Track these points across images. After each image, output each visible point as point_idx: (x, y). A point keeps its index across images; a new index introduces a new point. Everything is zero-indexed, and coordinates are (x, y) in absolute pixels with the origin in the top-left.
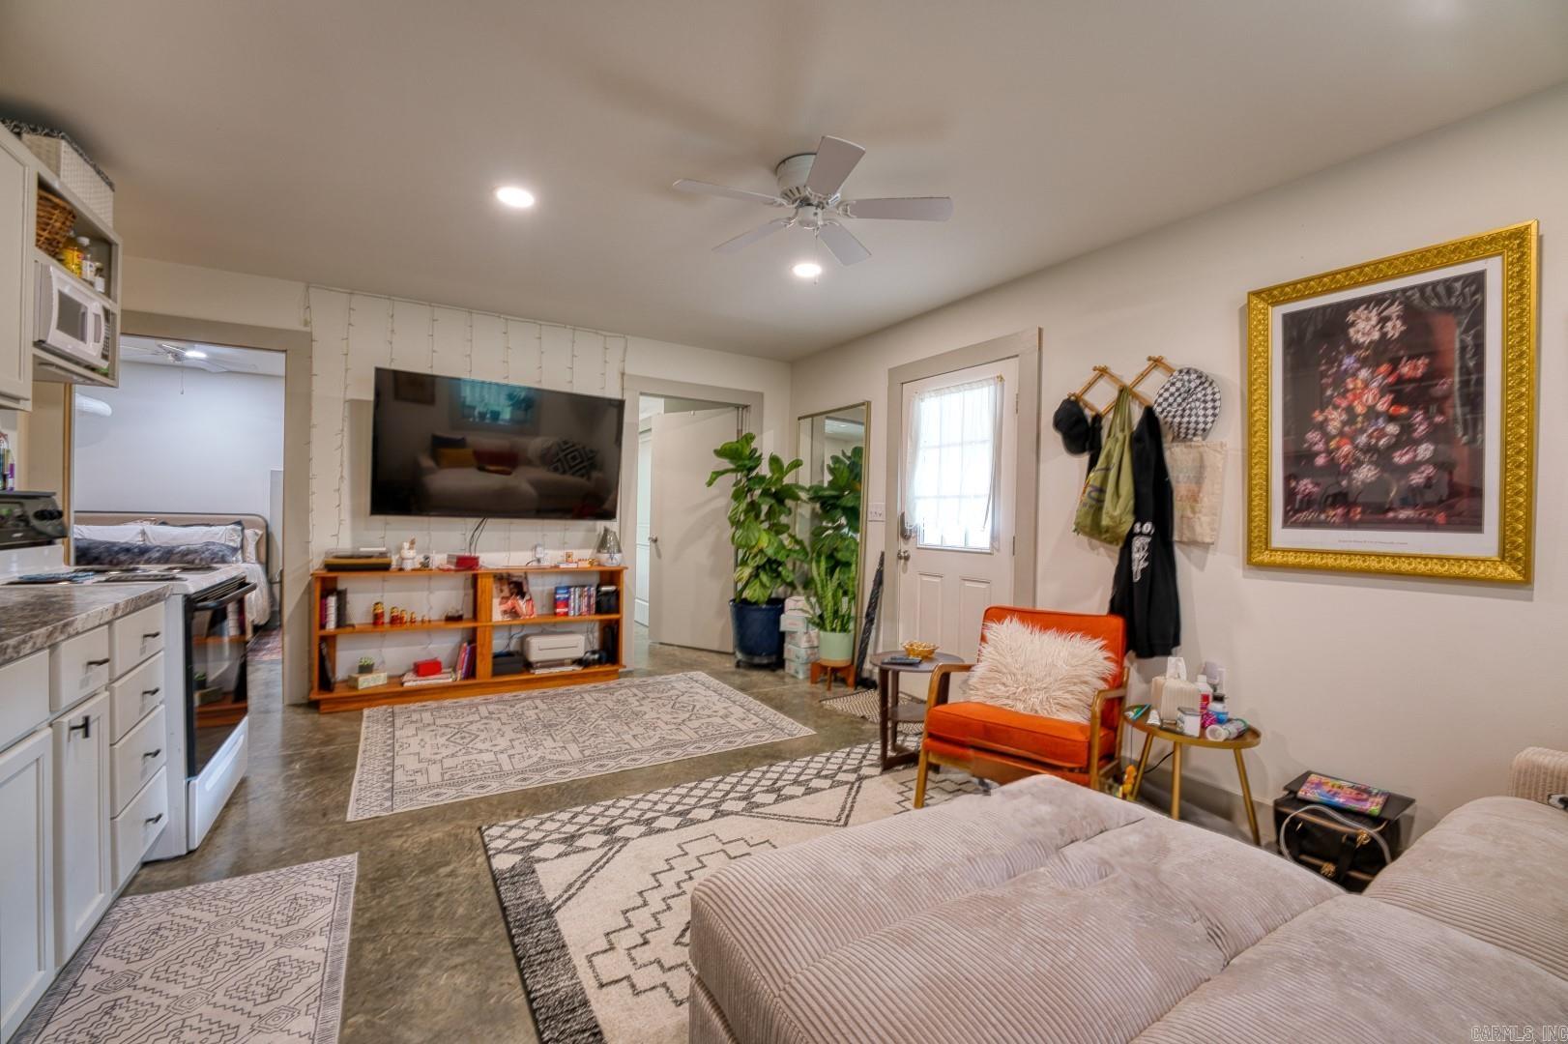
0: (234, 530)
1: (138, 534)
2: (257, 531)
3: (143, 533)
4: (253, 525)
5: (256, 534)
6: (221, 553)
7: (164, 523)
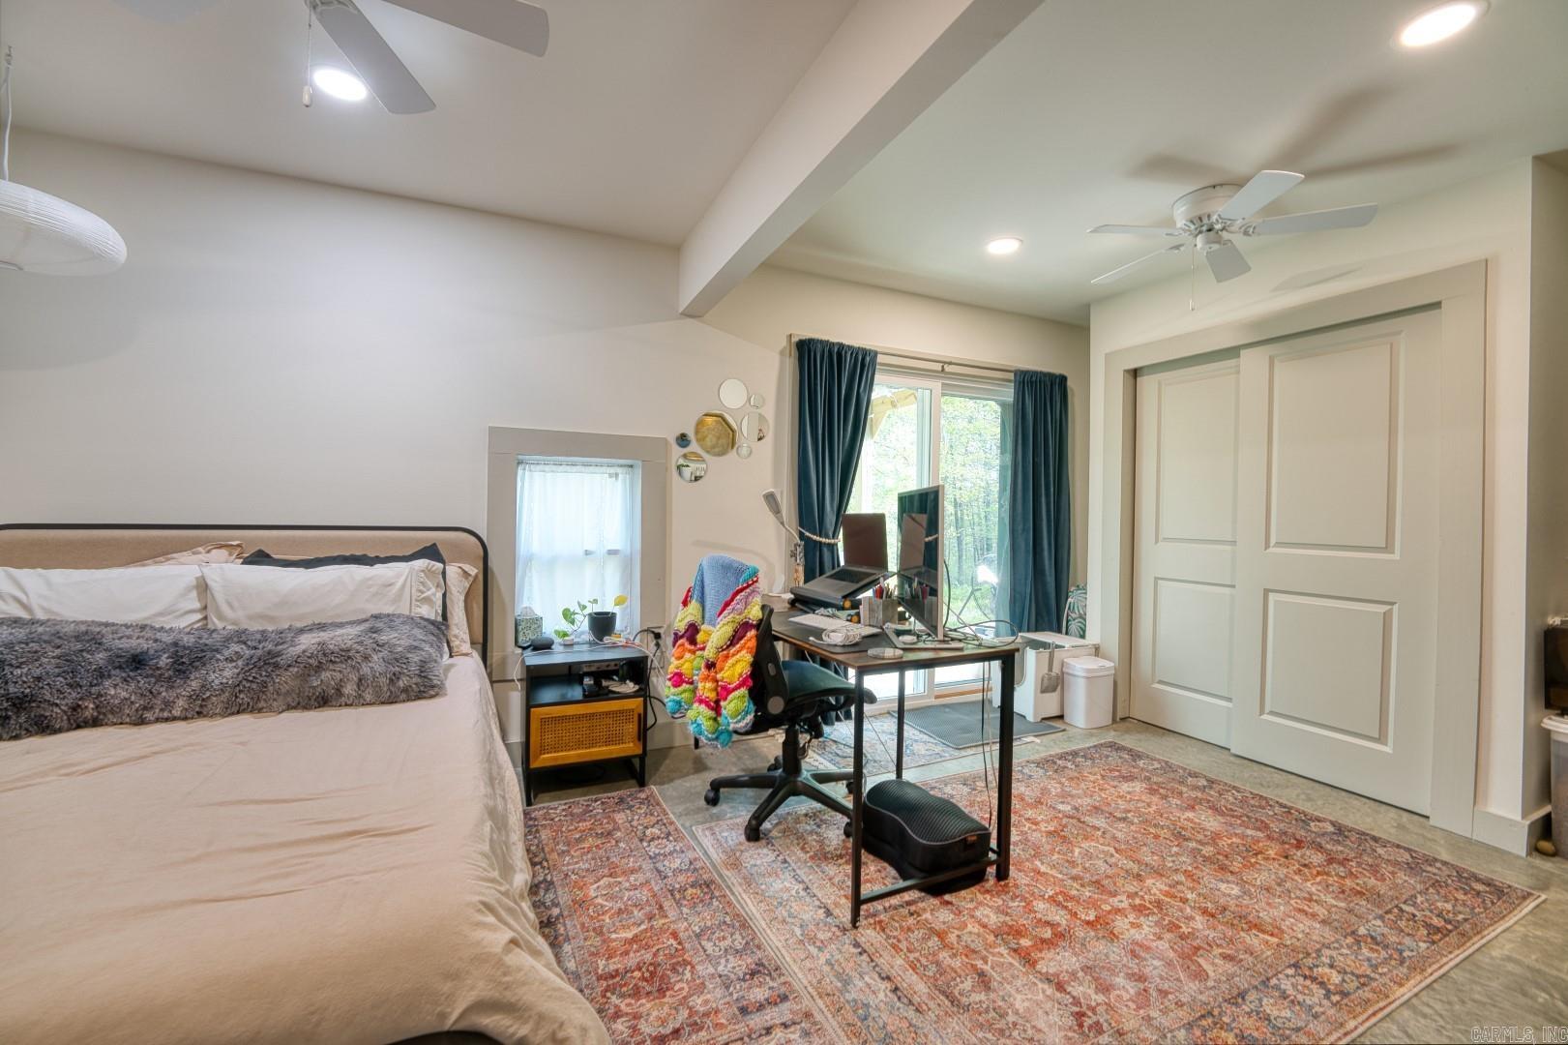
0: (428, 572)
1: (188, 590)
2: (467, 567)
3: (203, 587)
4: (461, 555)
5: (466, 574)
6: (415, 658)
7: (260, 558)
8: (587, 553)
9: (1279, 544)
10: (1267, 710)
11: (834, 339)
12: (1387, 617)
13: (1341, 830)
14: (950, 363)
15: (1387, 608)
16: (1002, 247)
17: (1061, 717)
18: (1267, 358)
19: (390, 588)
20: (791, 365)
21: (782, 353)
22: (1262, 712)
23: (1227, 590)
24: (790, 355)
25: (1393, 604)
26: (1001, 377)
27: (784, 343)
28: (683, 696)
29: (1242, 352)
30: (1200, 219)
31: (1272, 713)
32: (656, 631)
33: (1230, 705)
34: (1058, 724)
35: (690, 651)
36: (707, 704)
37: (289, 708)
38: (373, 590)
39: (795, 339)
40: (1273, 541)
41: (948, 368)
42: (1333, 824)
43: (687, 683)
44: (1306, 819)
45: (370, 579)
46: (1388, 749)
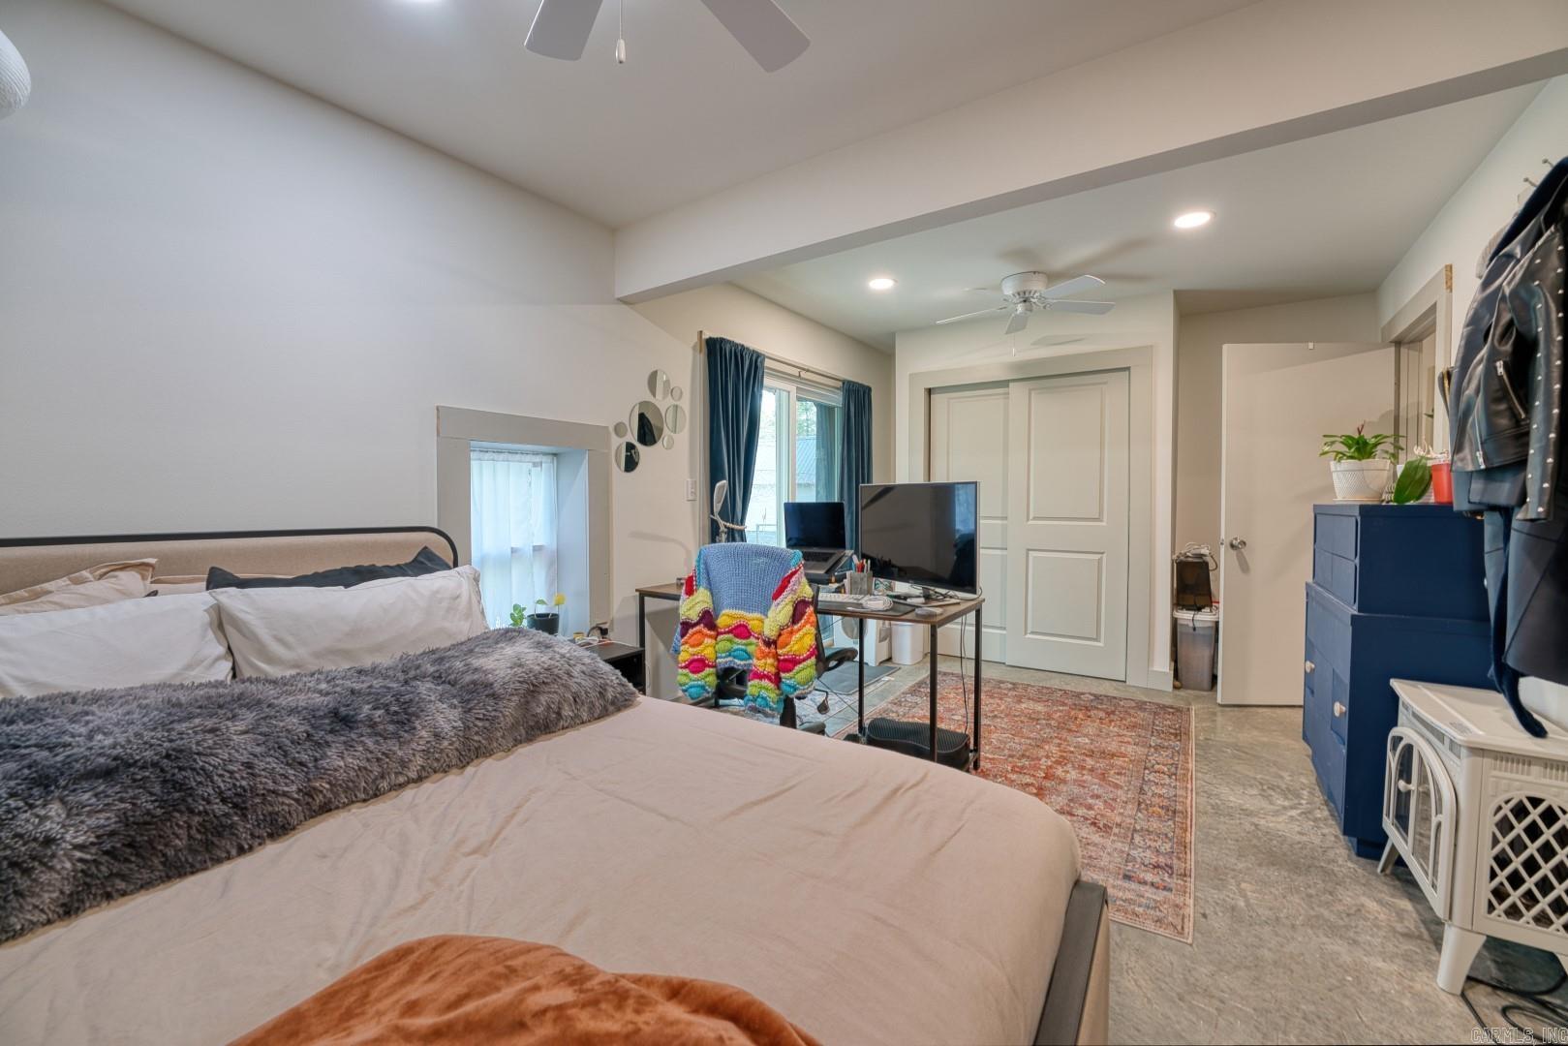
3: (216, 624)
8: (514, 551)
9: (1035, 518)
10: (1029, 631)
11: (738, 341)
12: (1100, 561)
13: (1097, 697)
14: (808, 371)
15: (1099, 556)
16: (881, 284)
17: (889, 659)
18: (1027, 391)
19: (459, 600)
20: (702, 359)
21: (694, 348)
22: (1026, 633)
23: (998, 552)
24: (701, 351)
25: (1102, 553)
26: (832, 385)
27: (695, 339)
28: (707, 679)
29: (1011, 385)
30: (1025, 293)
31: (1032, 633)
32: (604, 627)
33: (1004, 632)
34: (889, 665)
35: (710, 637)
36: (770, 679)
37: (517, 742)
38: (445, 604)
39: (706, 335)
40: (1031, 517)
41: (804, 374)
42: (1090, 694)
43: (709, 666)
44: (1078, 695)
45: (437, 592)
46: (1101, 644)
